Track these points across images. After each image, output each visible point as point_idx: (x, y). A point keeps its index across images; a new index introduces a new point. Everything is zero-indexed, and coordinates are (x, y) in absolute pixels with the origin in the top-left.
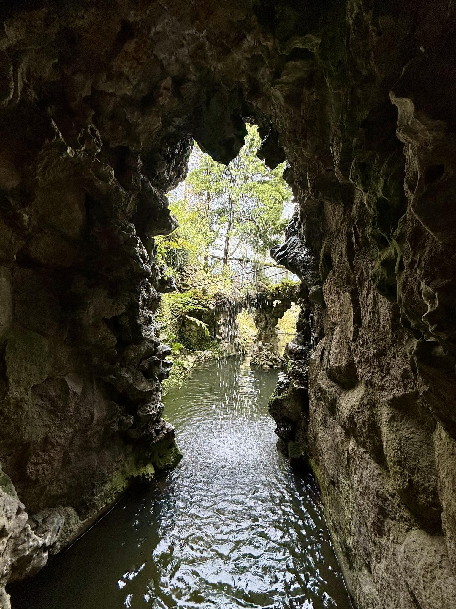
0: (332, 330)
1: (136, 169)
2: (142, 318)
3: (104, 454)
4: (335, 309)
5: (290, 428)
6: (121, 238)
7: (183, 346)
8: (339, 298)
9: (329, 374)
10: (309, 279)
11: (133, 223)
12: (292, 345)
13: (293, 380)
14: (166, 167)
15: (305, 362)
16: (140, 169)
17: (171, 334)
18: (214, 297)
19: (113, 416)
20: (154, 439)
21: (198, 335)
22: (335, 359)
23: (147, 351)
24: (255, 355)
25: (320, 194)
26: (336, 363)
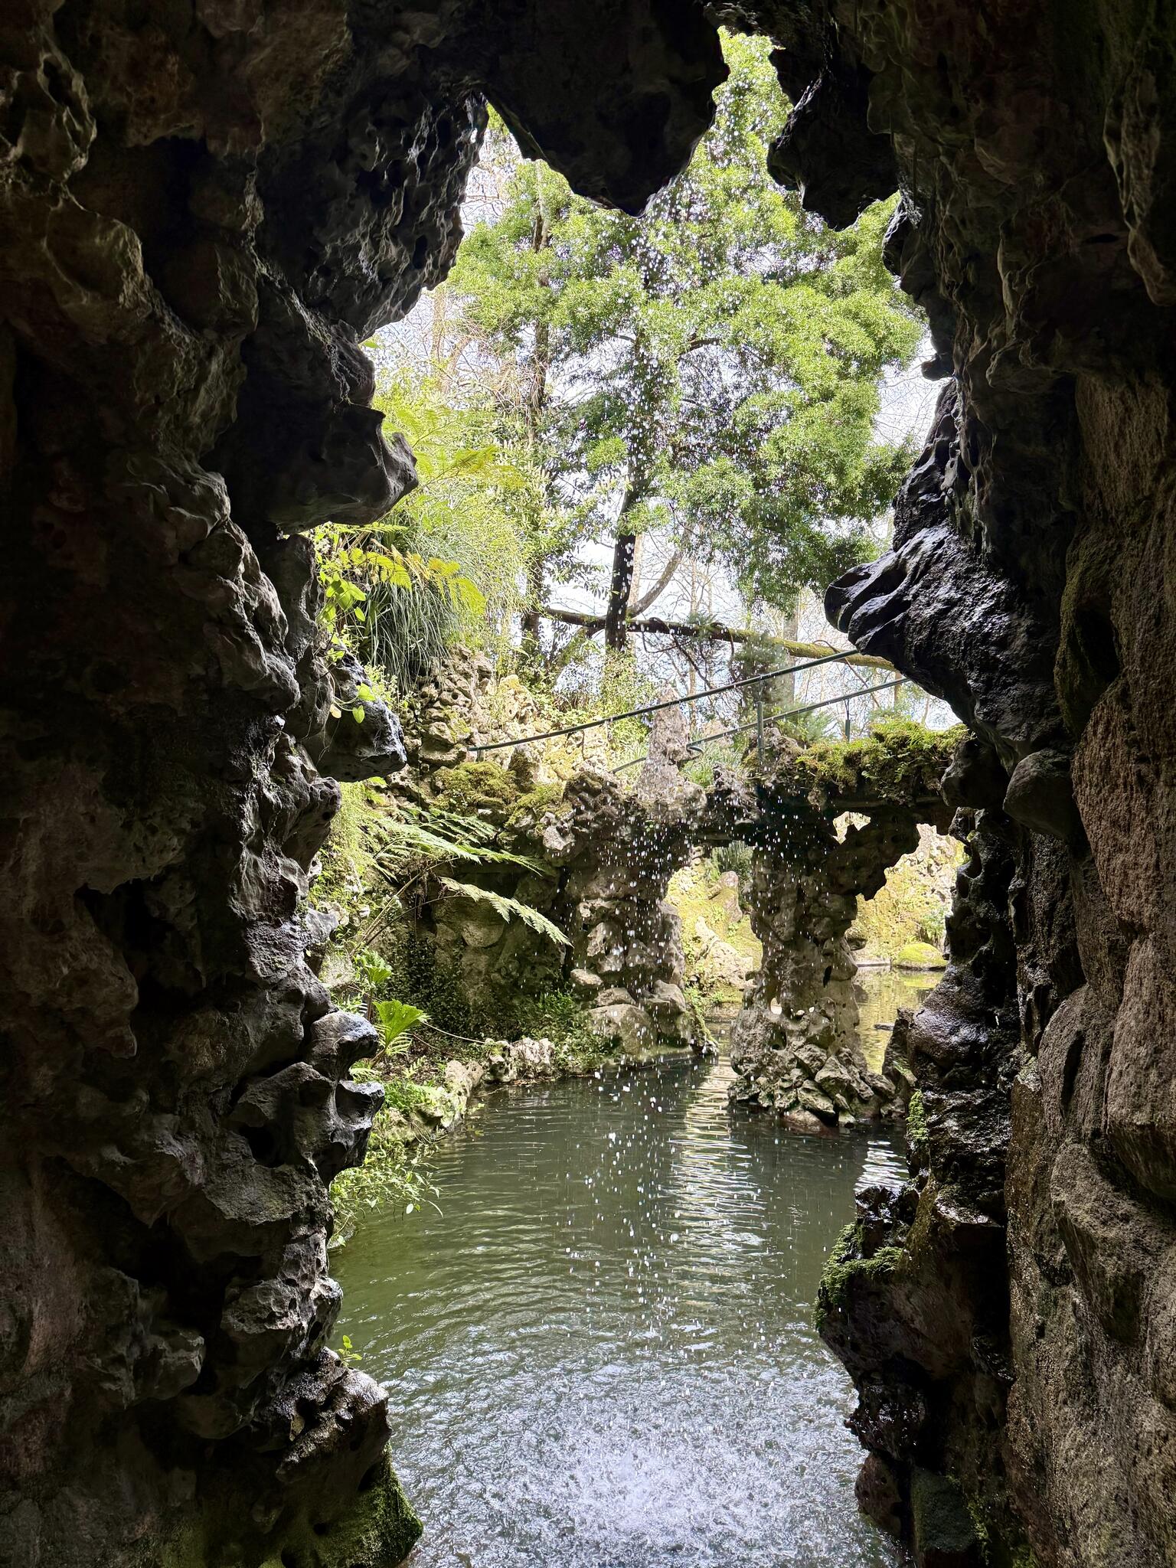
0: (1119, 955)
1: (235, 237)
2: (253, 891)
3: (73, 1508)
4: (1130, 858)
5: (919, 1412)
6: (170, 538)
7: (423, 1017)
8: (1149, 810)
9: (1104, 1158)
10: (1008, 720)
11: (214, 469)
12: (927, 1020)
13: (932, 1184)
14: (367, 223)
15: (988, 1104)
16: (251, 234)
17: (370, 960)
18: (565, 796)
19: (114, 1332)
20: (289, 1447)
21: (490, 965)
22: (1133, 1089)
23: (269, 1037)
24: (750, 1061)
25: (1059, 342)
26: (1137, 1107)
